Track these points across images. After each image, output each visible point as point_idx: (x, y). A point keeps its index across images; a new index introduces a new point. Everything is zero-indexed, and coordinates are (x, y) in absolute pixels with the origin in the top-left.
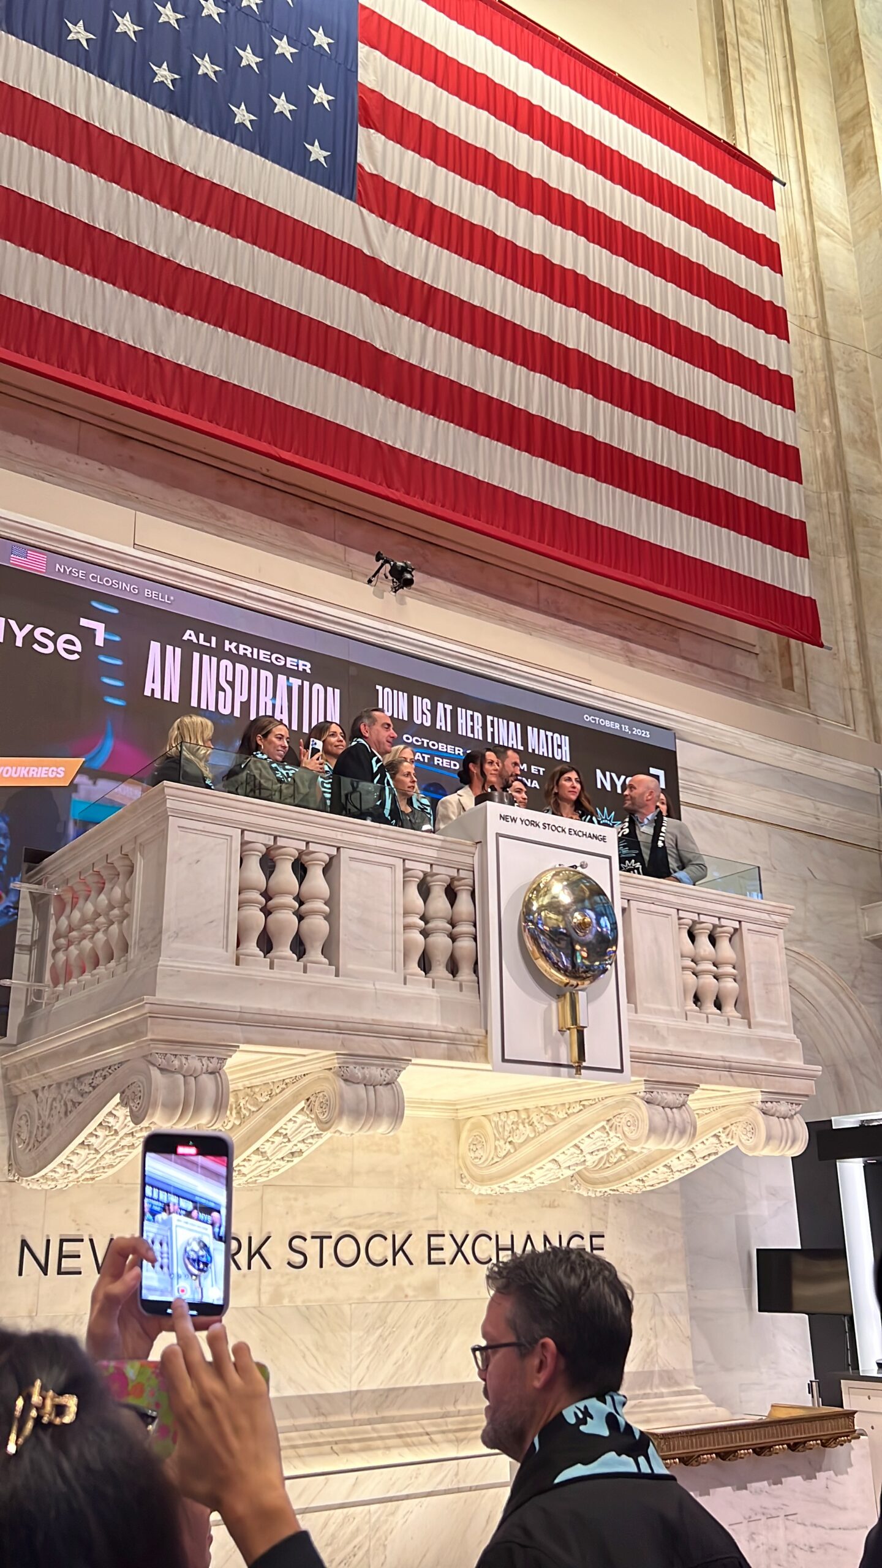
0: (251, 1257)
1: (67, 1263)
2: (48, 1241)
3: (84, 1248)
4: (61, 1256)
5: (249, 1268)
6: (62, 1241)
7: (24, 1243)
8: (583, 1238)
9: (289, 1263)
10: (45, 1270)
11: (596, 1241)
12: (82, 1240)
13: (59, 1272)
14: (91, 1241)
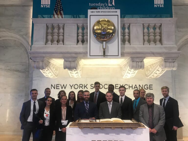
0: (84, 87)
1: (57, 88)
2: (55, 85)
3: (60, 86)
4: (57, 87)
5: (84, 89)
6: (57, 85)
7: (52, 85)
8: (148, 85)
9: (91, 88)
10: (54, 88)
11: (151, 86)
12: (59, 85)
13: (57, 89)
14: (61, 85)
